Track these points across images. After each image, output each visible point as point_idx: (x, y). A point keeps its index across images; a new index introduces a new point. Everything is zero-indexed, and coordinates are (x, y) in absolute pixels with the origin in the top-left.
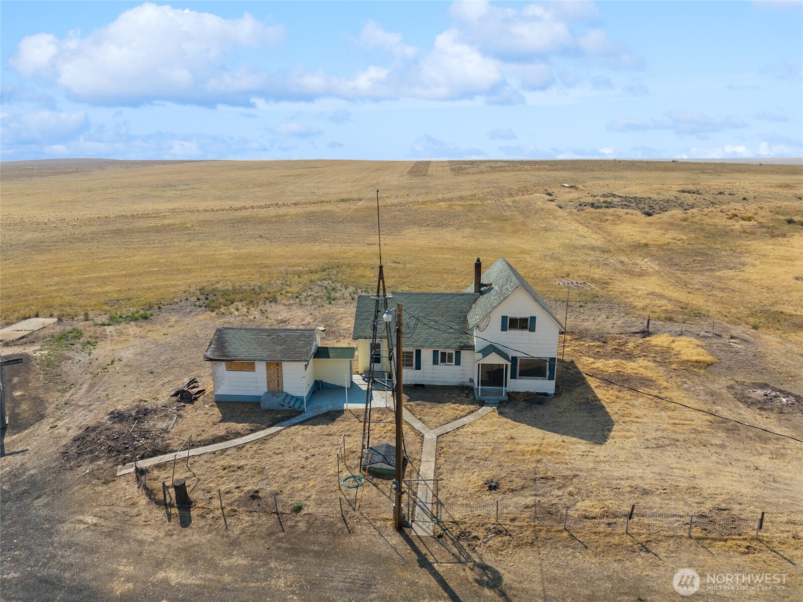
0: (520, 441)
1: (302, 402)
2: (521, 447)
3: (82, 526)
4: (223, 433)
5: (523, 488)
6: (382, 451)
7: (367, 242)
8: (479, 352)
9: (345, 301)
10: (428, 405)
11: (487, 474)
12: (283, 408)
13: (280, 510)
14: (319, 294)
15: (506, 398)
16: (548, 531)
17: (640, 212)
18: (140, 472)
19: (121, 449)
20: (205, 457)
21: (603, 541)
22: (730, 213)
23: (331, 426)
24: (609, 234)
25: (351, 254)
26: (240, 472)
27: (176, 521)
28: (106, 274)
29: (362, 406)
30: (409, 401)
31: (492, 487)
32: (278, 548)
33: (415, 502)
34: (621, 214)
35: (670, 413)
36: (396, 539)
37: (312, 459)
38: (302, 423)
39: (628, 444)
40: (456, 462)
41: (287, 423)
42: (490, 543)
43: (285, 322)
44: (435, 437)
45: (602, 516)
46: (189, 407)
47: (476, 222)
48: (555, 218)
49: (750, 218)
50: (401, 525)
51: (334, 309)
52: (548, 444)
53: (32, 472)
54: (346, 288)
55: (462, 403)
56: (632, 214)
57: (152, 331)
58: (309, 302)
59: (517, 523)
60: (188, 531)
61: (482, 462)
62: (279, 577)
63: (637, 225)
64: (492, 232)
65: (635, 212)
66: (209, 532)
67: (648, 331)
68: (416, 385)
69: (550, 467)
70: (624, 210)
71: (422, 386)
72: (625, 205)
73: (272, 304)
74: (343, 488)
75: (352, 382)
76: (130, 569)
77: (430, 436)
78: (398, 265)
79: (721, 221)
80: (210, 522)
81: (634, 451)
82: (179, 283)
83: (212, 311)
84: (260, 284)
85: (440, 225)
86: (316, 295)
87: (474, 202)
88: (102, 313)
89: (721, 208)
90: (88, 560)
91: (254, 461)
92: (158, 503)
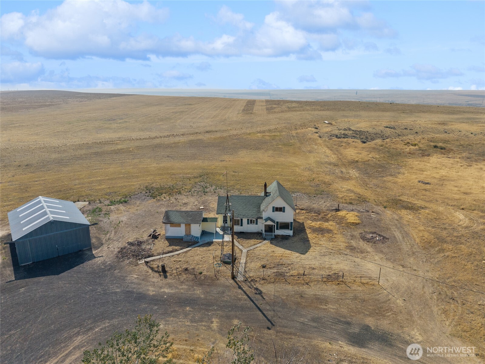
0: (276, 253)
1: (198, 239)
2: (276, 254)
3: (134, 278)
4: (171, 250)
5: (274, 267)
6: (228, 255)
7: (220, 159)
8: (264, 220)
9: (211, 193)
10: (245, 240)
11: (263, 263)
12: (191, 241)
13: (195, 273)
14: (200, 190)
15: (274, 237)
16: (279, 279)
17: (360, 141)
18: (147, 262)
19: (137, 255)
20: (167, 258)
21: (295, 282)
22: (406, 142)
23: (209, 247)
24: (341, 154)
25: (213, 167)
26: (180, 262)
27: (162, 277)
28: (99, 179)
29: (222, 240)
30: (237, 238)
31: (264, 267)
32: (196, 284)
33: (238, 272)
34: (350, 142)
35: (333, 243)
36: (232, 281)
37: (204, 258)
38: (199, 246)
39: (314, 254)
40: (253, 259)
41: (193, 246)
42: (261, 282)
43: (186, 204)
44: (246, 251)
45: (297, 275)
46: (156, 240)
47: (276, 147)
48: (316, 144)
49: (415, 144)
50: (234, 277)
51: (206, 198)
52: (286, 254)
53: (109, 262)
54: (211, 187)
55: (257, 239)
56: (356, 142)
57: (130, 208)
58: (195, 194)
59: (270, 277)
60: (167, 279)
61: (262, 259)
62: (197, 291)
63: (356, 149)
64: (283, 153)
65: (358, 141)
66: (174, 279)
67: (339, 209)
68: (240, 232)
69: (285, 261)
70: (352, 139)
71: (243, 232)
72: (354, 136)
73: (179, 195)
74: (215, 267)
75: (216, 231)
76: (153, 289)
77: (245, 251)
78: (236, 173)
79: (400, 146)
80: (173, 277)
81: (315, 256)
82: (134, 184)
83: (154, 199)
84: (172, 184)
85: (257, 149)
86: (198, 190)
87: (276, 134)
88: (106, 199)
89: (402, 138)
90: (139, 286)
91: (184, 259)
92: (156, 271)
